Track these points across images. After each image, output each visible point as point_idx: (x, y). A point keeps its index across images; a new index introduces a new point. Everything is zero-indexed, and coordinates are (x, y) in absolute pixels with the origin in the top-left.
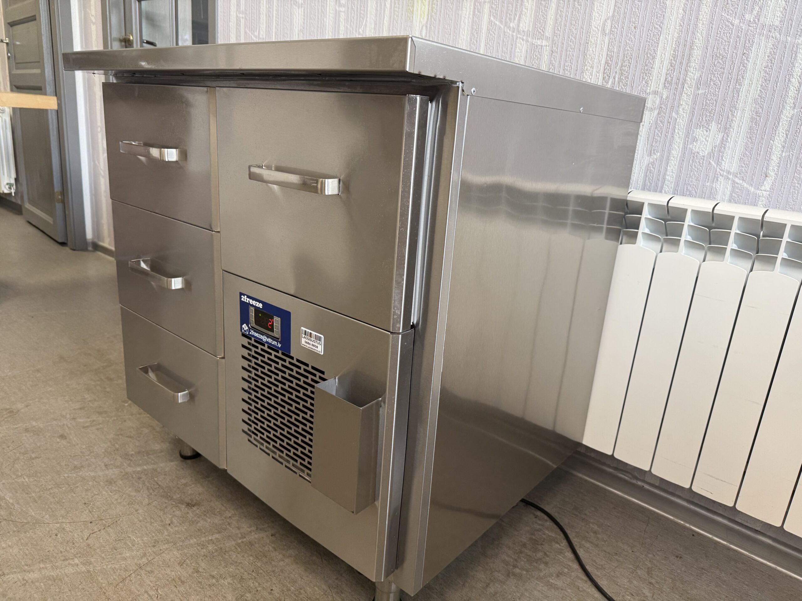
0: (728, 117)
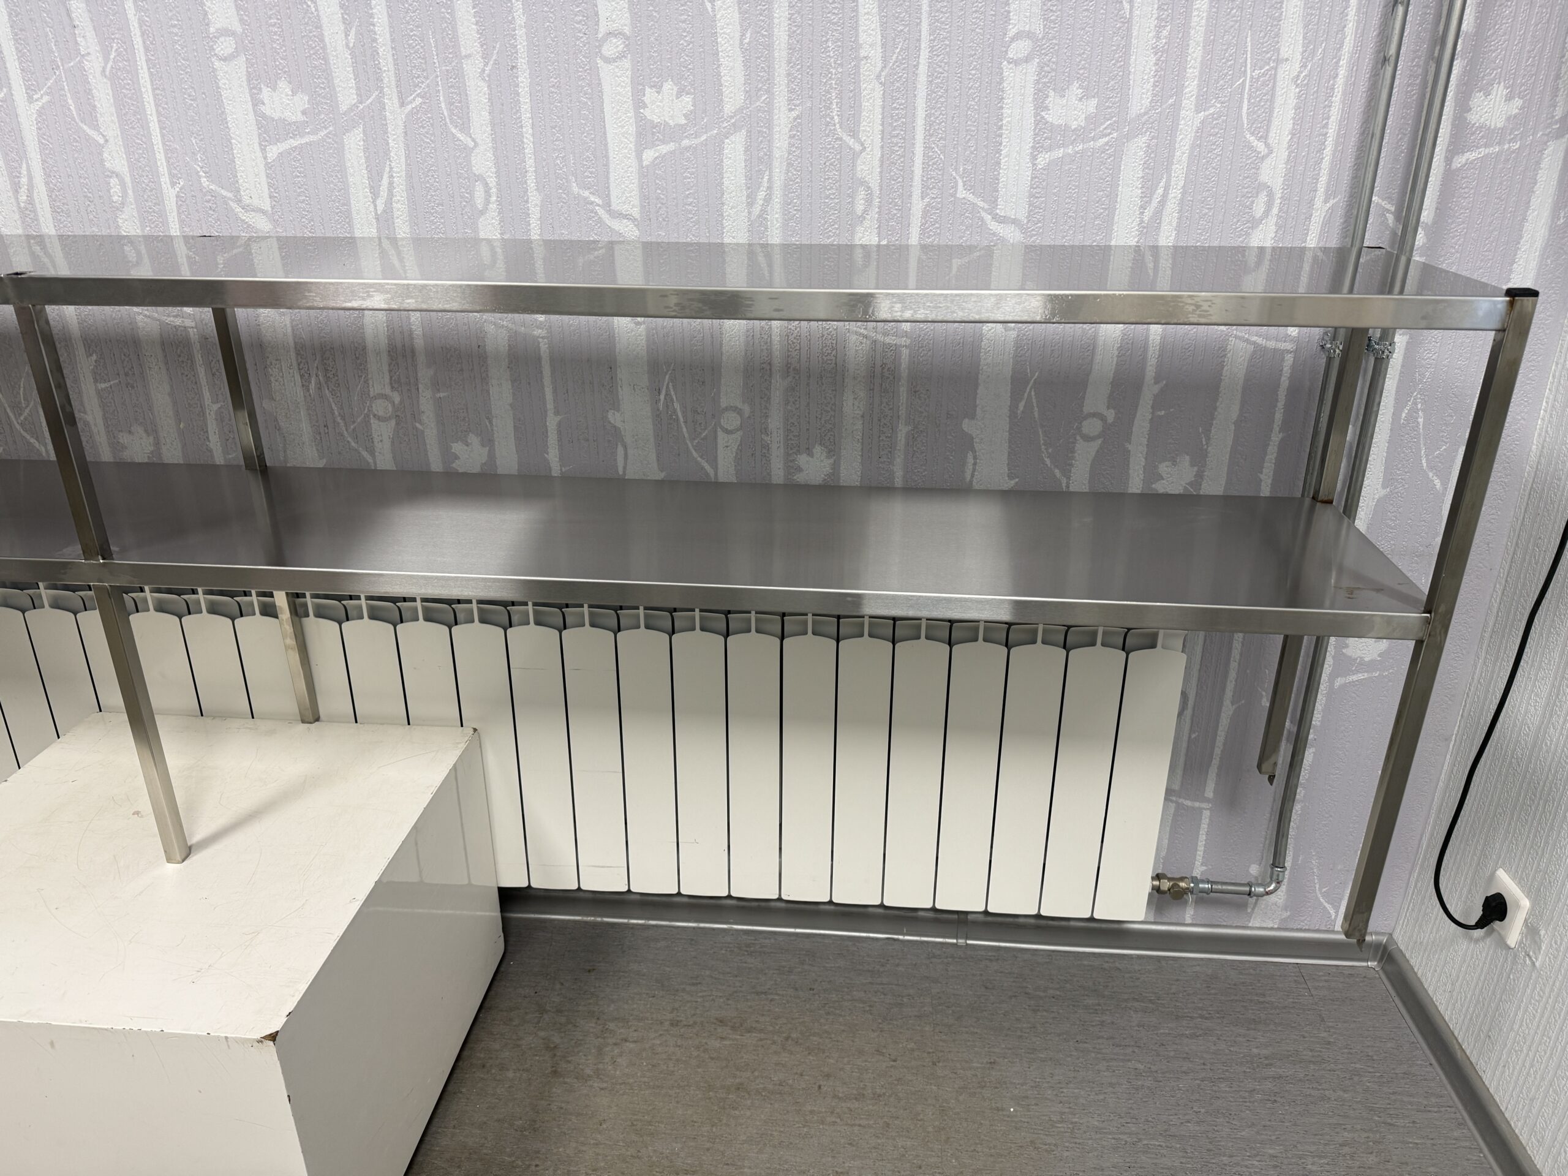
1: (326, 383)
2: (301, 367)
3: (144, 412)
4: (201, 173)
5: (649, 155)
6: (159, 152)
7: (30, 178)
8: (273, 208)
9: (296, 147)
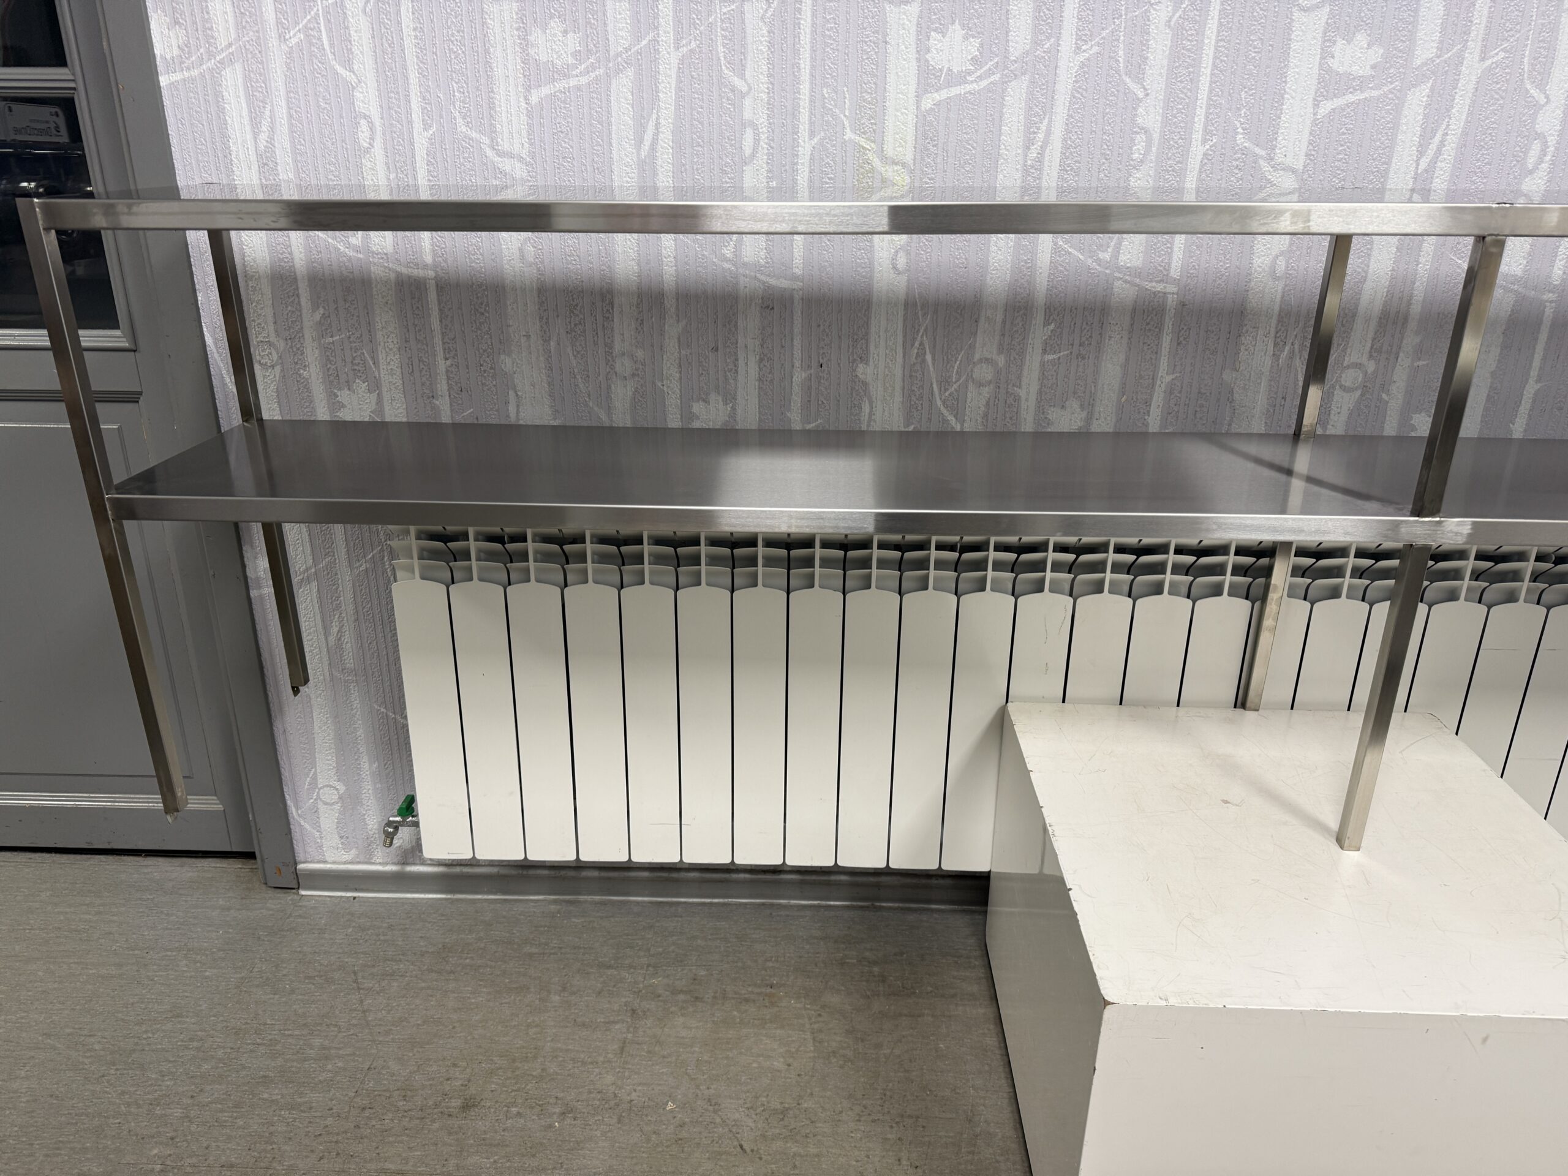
1: (1300, 352)
2: (1278, 335)
3: (1086, 385)
4: (1240, 130)
6: (1201, 107)
7: (1048, 132)
8: (1305, 167)
9: (1352, 103)
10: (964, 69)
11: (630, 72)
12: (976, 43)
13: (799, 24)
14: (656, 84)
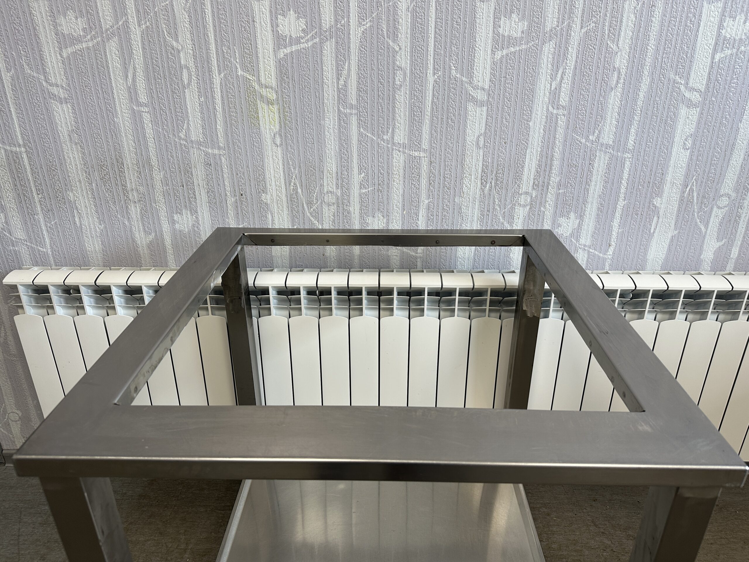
0: (582, 208)
1: (495, 186)
2: (483, 178)
3: (384, 205)
4: (453, 68)
5: (717, 57)
6: (430, 55)
7: (349, 70)
8: (490, 87)
9: (513, 52)
10: (298, 36)
11: (116, 39)
12: (302, 21)
13: (205, 12)
14: (130, 46)
